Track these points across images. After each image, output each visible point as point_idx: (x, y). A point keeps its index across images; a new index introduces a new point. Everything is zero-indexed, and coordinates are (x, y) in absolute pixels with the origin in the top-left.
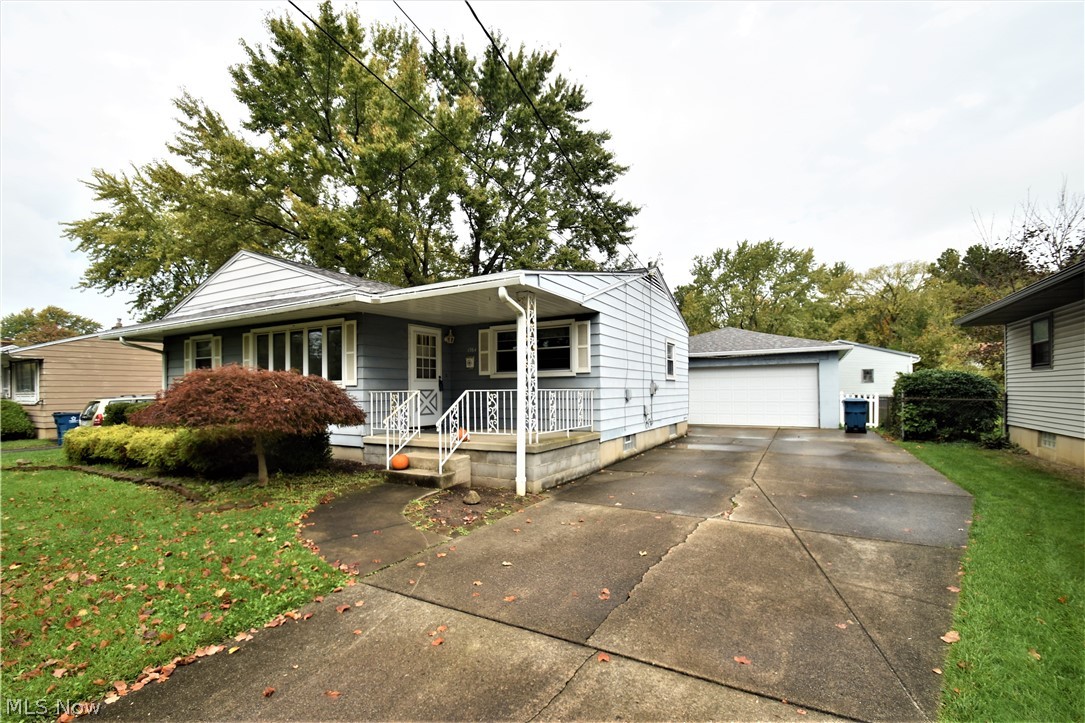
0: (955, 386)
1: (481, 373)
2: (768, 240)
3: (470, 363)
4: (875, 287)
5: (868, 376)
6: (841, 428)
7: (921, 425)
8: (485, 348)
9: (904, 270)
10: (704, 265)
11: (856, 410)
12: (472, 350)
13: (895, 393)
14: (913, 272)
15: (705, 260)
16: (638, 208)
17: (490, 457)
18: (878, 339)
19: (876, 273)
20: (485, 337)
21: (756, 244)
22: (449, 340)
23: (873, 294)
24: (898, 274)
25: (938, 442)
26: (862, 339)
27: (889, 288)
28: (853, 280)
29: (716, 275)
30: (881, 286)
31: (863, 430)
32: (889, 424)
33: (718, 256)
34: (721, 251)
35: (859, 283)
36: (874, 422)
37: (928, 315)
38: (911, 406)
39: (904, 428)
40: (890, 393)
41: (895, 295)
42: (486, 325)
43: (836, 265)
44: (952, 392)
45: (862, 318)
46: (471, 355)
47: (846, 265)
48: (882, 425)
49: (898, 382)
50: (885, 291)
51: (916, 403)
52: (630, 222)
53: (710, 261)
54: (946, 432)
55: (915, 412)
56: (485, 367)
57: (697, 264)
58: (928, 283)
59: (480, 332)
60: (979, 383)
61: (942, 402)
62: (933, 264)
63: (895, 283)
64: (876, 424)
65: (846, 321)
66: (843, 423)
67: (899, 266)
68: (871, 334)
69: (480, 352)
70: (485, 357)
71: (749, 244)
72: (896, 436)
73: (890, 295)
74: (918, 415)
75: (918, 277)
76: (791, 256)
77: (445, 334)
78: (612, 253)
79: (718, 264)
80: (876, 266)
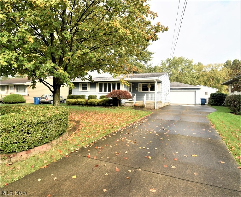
0: (220, 96)
1: (139, 91)
2: (181, 57)
3: (137, 89)
4: (209, 70)
5: (206, 94)
6: (200, 104)
7: (214, 103)
8: (140, 87)
9: (216, 65)
10: (164, 63)
11: (203, 100)
12: (137, 87)
13: (210, 97)
14: (219, 66)
15: (164, 61)
16: (154, 53)
17: (150, 104)
18: (210, 84)
19: (209, 66)
20: (140, 85)
21: (178, 58)
22: (133, 85)
23: (208, 71)
24: (215, 66)
25: (217, 106)
26: (205, 84)
27: (212, 70)
28: (203, 67)
29: (167, 65)
30: (210, 69)
31: (204, 104)
32: (209, 103)
33: (168, 60)
34: (169, 59)
35: (205, 68)
36: (207, 103)
37: (220, 79)
38: (213, 99)
39: (211, 103)
40: (209, 97)
41: (214, 72)
42: (140, 83)
43: (199, 63)
44: (220, 97)
45: (205, 78)
46: (137, 88)
47: (201, 63)
48: (208, 104)
49: (211, 95)
50: (211, 71)
51: (214, 99)
52: (152, 56)
53: (166, 61)
54: (219, 104)
55: (213, 100)
56: (140, 90)
57: (162, 62)
58: (223, 69)
59: (139, 84)
60: (225, 95)
61: (218, 99)
62: (224, 64)
63: (214, 69)
64: (207, 104)
65: (201, 79)
66: (200, 103)
67: (215, 64)
68: (208, 82)
69: (139, 87)
70: (140, 88)
71: (176, 57)
72: (210, 105)
73: (213, 71)
74: (214, 101)
75: (220, 67)
76: (187, 61)
77: (132, 84)
78: (146, 63)
79: (168, 62)
80: (209, 64)
